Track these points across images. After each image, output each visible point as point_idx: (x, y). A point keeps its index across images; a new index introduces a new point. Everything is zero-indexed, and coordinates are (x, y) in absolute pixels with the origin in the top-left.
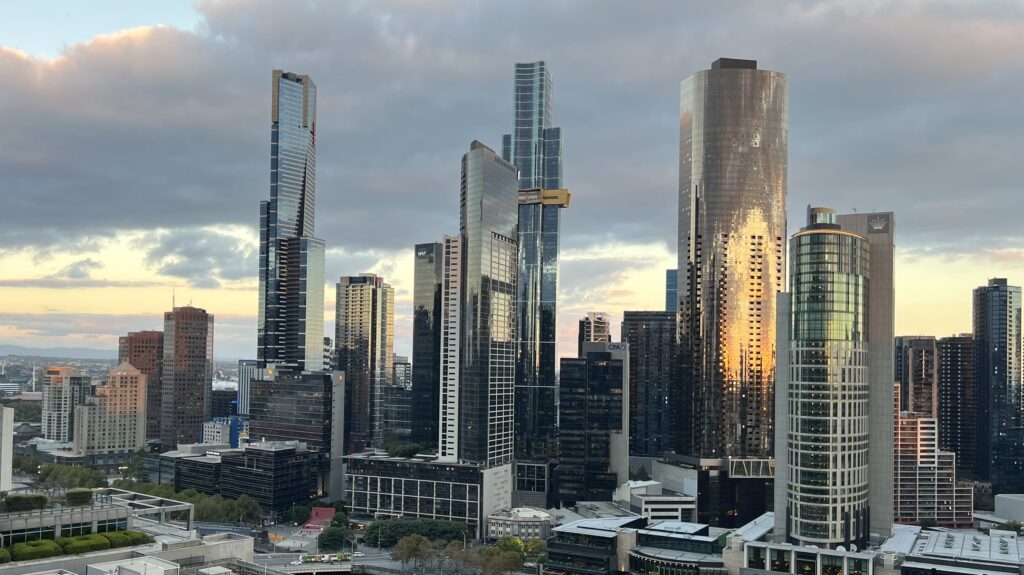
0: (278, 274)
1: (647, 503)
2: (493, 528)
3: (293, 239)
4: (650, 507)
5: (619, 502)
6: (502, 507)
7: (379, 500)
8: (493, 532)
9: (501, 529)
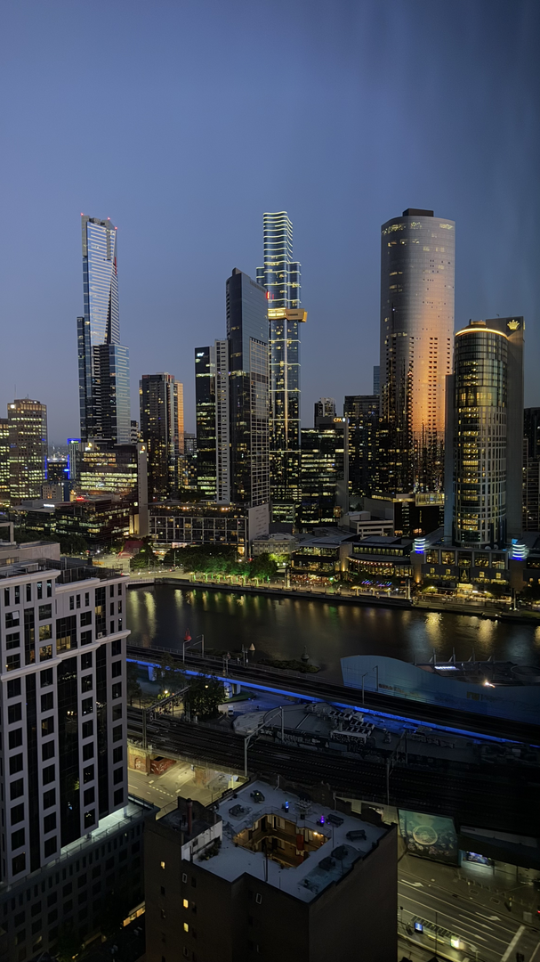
0: (93, 373)
1: (360, 526)
2: (256, 548)
3: (104, 346)
4: (363, 528)
5: (342, 527)
6: (263, 533)
7: (174, 533)
8: (256, 551)
9: (261, 549)
